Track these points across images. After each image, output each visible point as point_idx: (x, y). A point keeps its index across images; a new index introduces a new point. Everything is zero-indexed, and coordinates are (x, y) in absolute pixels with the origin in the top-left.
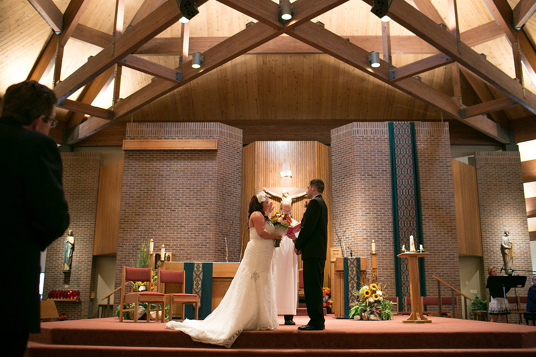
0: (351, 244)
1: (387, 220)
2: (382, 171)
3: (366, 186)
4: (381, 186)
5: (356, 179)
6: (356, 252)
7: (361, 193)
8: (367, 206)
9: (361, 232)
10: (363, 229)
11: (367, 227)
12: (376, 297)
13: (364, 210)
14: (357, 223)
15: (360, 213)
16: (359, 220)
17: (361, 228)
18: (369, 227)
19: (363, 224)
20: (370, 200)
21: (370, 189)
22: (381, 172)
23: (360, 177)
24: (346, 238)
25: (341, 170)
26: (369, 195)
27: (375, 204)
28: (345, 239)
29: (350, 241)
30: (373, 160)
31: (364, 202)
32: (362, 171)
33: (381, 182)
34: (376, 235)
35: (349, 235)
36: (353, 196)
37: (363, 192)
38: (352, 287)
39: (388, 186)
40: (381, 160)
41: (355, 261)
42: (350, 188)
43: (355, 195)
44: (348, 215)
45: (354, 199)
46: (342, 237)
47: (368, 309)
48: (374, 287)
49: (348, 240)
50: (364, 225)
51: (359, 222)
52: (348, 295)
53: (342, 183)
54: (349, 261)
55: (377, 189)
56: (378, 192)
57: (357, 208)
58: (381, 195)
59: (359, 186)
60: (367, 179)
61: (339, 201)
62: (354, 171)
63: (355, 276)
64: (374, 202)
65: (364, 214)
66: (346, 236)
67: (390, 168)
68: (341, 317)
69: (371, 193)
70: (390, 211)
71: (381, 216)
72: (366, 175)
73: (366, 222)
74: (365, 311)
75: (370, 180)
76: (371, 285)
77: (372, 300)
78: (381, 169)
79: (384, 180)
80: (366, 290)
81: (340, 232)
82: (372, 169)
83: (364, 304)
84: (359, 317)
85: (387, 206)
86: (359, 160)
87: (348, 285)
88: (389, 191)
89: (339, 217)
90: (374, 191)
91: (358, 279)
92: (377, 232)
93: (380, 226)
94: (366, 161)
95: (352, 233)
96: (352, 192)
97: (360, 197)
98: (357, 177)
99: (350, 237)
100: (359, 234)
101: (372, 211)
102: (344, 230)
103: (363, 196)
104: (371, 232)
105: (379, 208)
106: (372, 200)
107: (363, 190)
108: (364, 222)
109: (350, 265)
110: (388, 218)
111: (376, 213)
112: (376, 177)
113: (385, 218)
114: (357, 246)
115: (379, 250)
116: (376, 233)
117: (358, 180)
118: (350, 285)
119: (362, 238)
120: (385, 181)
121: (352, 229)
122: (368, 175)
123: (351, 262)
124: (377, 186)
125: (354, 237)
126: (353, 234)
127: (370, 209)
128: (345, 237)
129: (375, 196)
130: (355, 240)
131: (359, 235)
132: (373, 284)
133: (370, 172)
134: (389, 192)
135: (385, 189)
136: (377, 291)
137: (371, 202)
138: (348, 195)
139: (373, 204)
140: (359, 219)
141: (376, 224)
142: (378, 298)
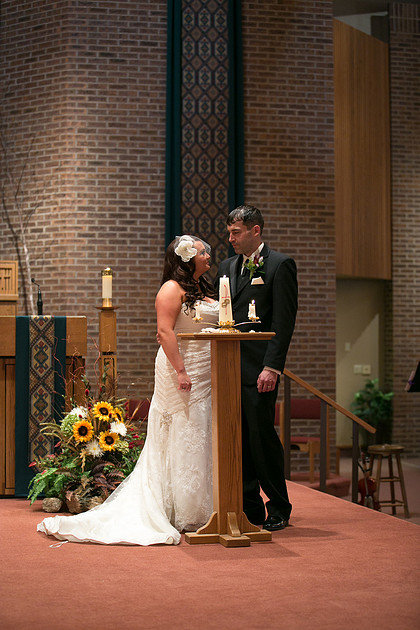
0: (47, 249)
1: (149, 184)
2: (143, 43)
3: (96, 86)
4: (136, 88)
5: (67, 63)
6: (60, 271)
7: (80, 105)
8: (96, 142)
9: (75, 215)
10: (80, 208)
11: (92, 202)
12: (109, 440)
13: (87, 152)
14: (65, 189)
15: (75, 160)
16: (73, 182)
17: (76, 206)
18: (99, 202)
19: (82, 192)
20: (104, 125)
21: (106, 93)
22: (139, 46)
23: (78, 60)
24: (33, 231)
25: (27, 37)
26: (103, 112)
27: (118, 138)
28: (30, 234)
29: (44, 240)
30: (120, 11)
31: (88, 131)
32: (85, 41)
33: (137, 75)
34: (118, 225)
35: (40, 224)
36: (57, 112)
37: (87, 101)
38: (41, 404)
39: (157, 88)
40: (141, 13)
41: (52, 328)
42: (50, 88)
43: (63, 111)
44: (40, 166)
45: (60, 122)
46: (23, 229)
47: (85, 480)
48: (104, 411)
49: (39, 237)
50: (85, 196)
51: (71, 189)
52: (27, 428)
53: (27, 73)
54: (31, 329)
55: (126, 94)
56: (128, 103)
57: (68, 147)
58: (137, 113)
59: (75, 85)
60: (98, 65)
61: (16, 125)
62: (63, 42)
63: (49, 373)
64: (114, 132)
65: (86, 166)
66: (33, 224)
67: (165, 35)
68: (7, 492)
69: (108, 106)
70: (160, 159)
71: (134, 171)
72: (98, 52)
73: (90, 189)
74: (74, 485)
75: (106, 67)
76: (97, 406)
77: (95, 450)
78: (141, 37)
79: (146, 69)
80: (79, 423)
81: (16, 213)
82: (113, 36)
83: (71, 465)
84: (55, 502)
85: (153, 146)
86: (77, 10)
87: (28, 399)
88: (158, 101)
89: (14, 172)
90: (118, 100)
91: (59, 386)
92: (120, 216)
93: (128, 200)
94: (98, 14)
95: (48, 217)
96: (54, 100)
97: (76, 115)
98: (70, 60)
99: (44, 228)
100: (70, 222)
101: (108, 157)
102: (29, 208)
103: (86, 114)
104: (103, 216)
105: (128, 149)
106: (111, 125)
107: (87, 96)
108: (86, 187)
109: (37, 339)
110: (153, 178)
111: (119, 164)
112: (123, 61)
113: (143, 177)
114: (63, 255)
115: (124, 269)
116: (118, 220)
117: (73, 66)
118: (34, 401)
119: (77, 232)
120: (148, 73)
121: (52, 207)
122: (102, 54)
123: (39, 330)
124: (124, 87)
125: (56, 229)
126: (52, 221)
127: (103, 151)
128: (29, 228)
129: (118, 113)
130: (59, 239)
131: (68, 225)
132: (103, 404)
133: (109, 46)
134: (157, 105)
135: (148, 95)
136: (113, 425)
137: (108, 132)
138: (44, 108)
139: (112, 138)
140: (72, 179)
141: (118, 194)
142: (115, 445)
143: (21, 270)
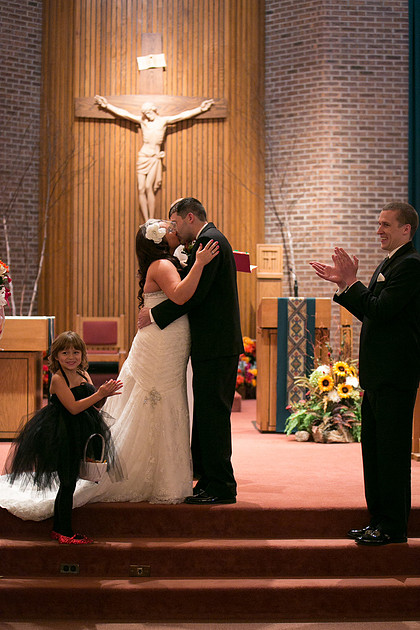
0: (308, 234)
1: (394, 178)
2: (388, 57)
3: (348, 95)
4: (383, 96)
5: (323, 76)
6: (318, 253)
7: (334, 112)
8: (349, 143)
9: (331, 205)
10: (335, 200)
11: (345, 194)
12: (345, 390)
13: (341, 152)
14: (322, 183)
15: (331, 159)
16: (328, 177)
17: (332, 197)
18: (352, 195)
19: (337, 186)
20: (355, 128)
21: (356, 101)
22: (384, 60)
23: (332, 73)
24: (296, 218)
25: (289, 51)
26: (354, 117)
27: (368, 139)
28: (293, 221)
29: (305, 226)
30: (367, 30)
31: (342, 134)
32: (338, 57)
33: (383, 85)
34: (368, 214)
35: (302, 212)
36: (314, 118)
37: (340, 108)
38: (296, 364)
39: (400, 96)
40: (386, 31)
41: (305, 307)
42: (309, 97)
43: (321, 117)
44: (301, 163)
45: (318, 126)
46: (287, 216)
47: (326, 418)
48: (341, 369)
49: (301, 224)
50: (340, 189)
51: (327, 183)
52: (286, 381)
53: (289, 83)
54: (289, 307)
55: (374, 101)
56: (376, 109)
57: (325, 147)
58: (384, 118)
59: (330, 95)
60: (349, 77)
61: (281, 127)
62: (320, 57)
63: (302, 340)
64: (364, 134)
65: (341, 163)
66: (296, 213)
67: (407, 50)
68: (270, 429)
69: (359, 112)
70: (404, 158)
71: (381, 167)
72: (349, 66)
73: (344, 183)
74: (318, 422)
75: (356, 79)
76: (336, 364)
77: (335, 397)
78: (386, 52)
79: (391, 80)
80: (323, 377)
81: (281, 203)
82: (362, 52)
83: (317, 408)
84: (305, 435)
85: (397, 146)
86: (331, 29)
87: (287, 360)
88: (401, 107)
89: (279, 167)
90: (367, 106)
91: (310, 351)
92: (370, 206)
93: (376, 193)
94: (348, 33)
95: (309, 207)
96: (312, 107)
97: (331, 120)
98: (326, 73)
99: (305, 216)
100: (327, 211)
101: (359, 156)
102: (292, 199)
103: (340, 119)
104: (355, 206)
105: (376, 148)
106: (361, 128)
107: (340, 104)
108: (341, 181)
109: (293, 315)
110: (397, 173)
111: (368, 162)
112: (371, 73)
113: (389, 173)
114: (321, 239)
115: (373, 251)
116: (367, 210)
117: (328, 78)
118: (291, 361)
119: (332, 220)
120: (393, 83)
121: (311, 198)
122: (353, 68)
123: (295, 309)
124: (373, 95)
125: (315, 217)
126: (312, 210)
127: (355, 150)
128: (292, 216)
129: (367, 118)
130: (317, 226)
131: (326, 214)
132: (340, 363)
133: (359, 60)
134: (401, 110)
135: (393, 102)
136: (348, 379)
137: (359, 134)
138: (304, 113)
139: (362, 139)
140: (329, 175)
141: (367, 187)
142: (349, 394)
143: (286, 252)
